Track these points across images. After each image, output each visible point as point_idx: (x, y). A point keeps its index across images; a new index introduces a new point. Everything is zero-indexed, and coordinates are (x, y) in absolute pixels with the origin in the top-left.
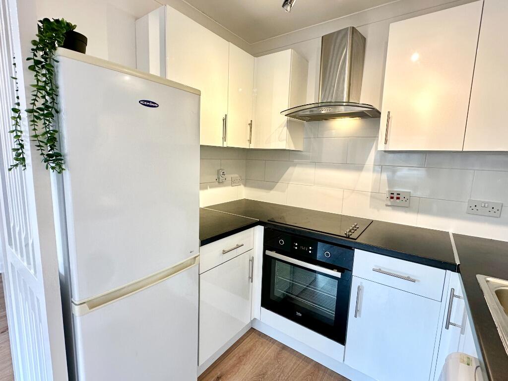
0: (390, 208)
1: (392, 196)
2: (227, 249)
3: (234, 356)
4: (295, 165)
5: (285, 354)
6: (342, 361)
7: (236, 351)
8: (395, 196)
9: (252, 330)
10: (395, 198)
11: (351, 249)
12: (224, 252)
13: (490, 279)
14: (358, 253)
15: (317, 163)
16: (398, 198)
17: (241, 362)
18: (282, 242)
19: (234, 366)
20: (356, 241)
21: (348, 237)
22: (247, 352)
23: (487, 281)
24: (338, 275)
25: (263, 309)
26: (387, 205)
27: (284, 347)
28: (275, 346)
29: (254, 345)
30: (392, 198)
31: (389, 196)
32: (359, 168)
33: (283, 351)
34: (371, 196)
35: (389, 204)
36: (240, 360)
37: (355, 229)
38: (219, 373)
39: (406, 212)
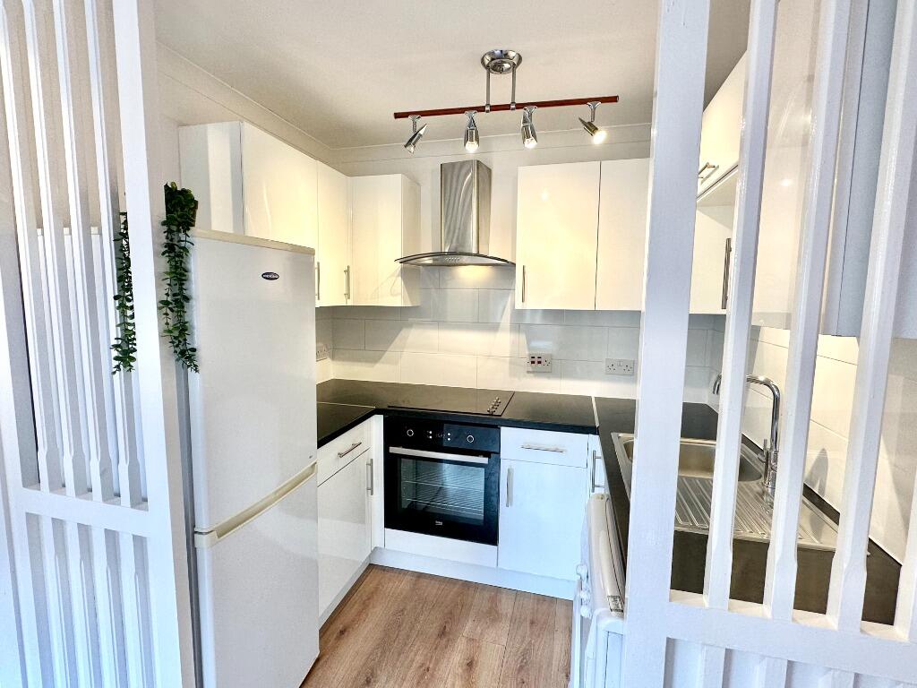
0: (532, 375)
1: (533, 360)
2: (343, 452)
3: (356, 602)
4: (410, 326)
5: (424, 582)
6: (495, 566)
7: (356, 597)
8: (536, 360)
9: (371, 567)
10: (536, 362)
11: (497, 428)
12: (341, 455)
13: (621, 435)
14: (504, 430)
15: (440, 322)
16: (539, 362)
17: (368, 606)
18: (411, 433)
19: (359, 613)
20: (502, 417)
21: (492, 415)
22: (372, 593)
23: (619, 437)
24: (484, 460)
25: (388, 530)
26: (528, 372)
27: (420, 576)
28: (408, 578)
29: (379, 583)
30: (533, 362)
31: (529, 360)
32: (494, 328)
33: (421, 580)
34: (511, 363)
35: (531, 370)
36: (365, 605)
37: (497, 404)
38: (341, 626)
39: (549, 378)
